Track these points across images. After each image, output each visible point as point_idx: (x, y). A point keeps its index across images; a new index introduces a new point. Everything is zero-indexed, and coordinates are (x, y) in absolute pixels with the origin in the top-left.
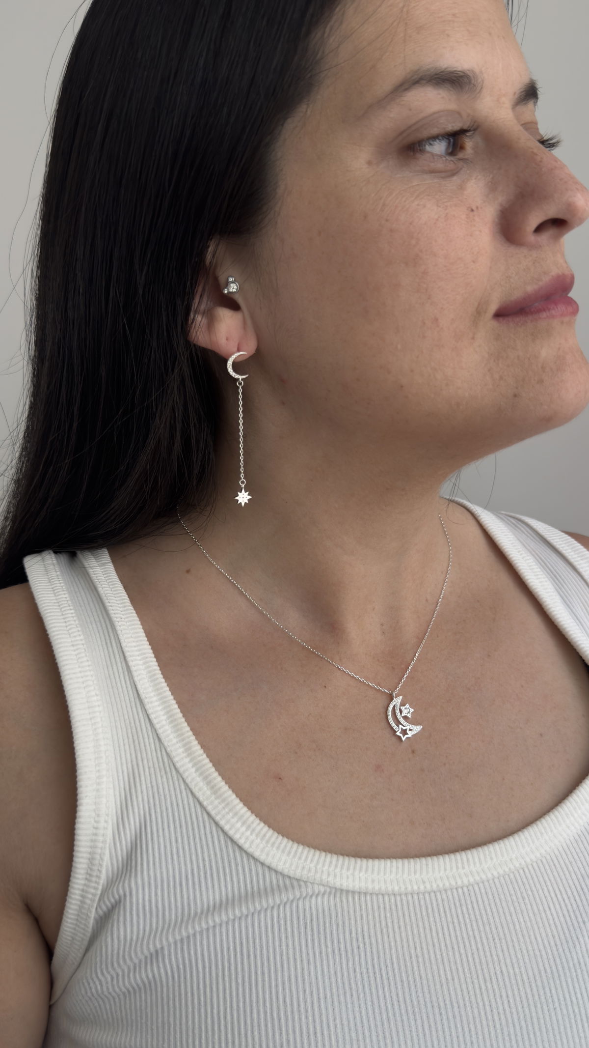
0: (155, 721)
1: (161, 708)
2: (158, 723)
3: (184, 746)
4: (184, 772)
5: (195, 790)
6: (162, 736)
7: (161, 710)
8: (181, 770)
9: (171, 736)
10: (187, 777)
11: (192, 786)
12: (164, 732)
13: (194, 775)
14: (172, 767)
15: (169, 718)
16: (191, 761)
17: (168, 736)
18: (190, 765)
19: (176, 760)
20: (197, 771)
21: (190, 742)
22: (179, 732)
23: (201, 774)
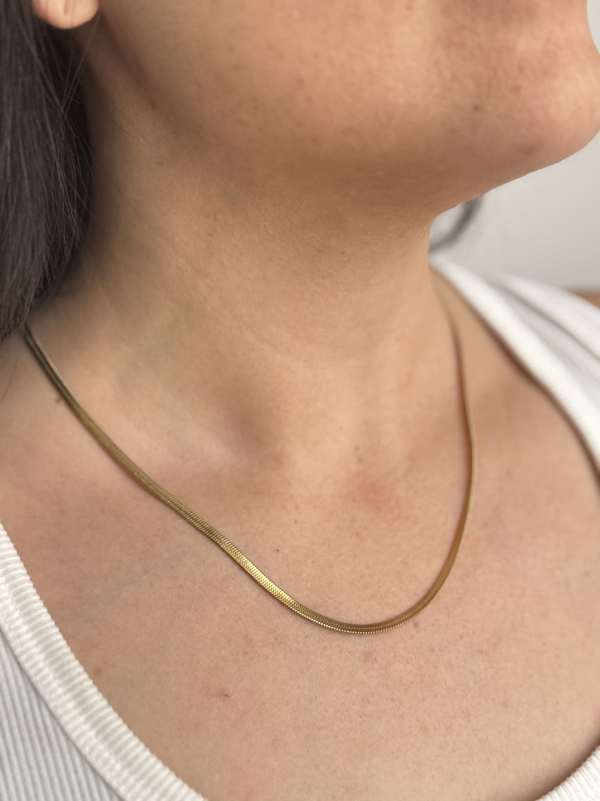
0: (27, 666)
1: (35, 641)
2: (31, 667)
3: (75, 697)
4: (79, 737)
5: (98, 765)
6: (40, 686)
7: (36, 645)
8: (74, 736)
9: (55, 684)
10: (84, 746)
11: (92, 758)
12: (42, 679)
13: (95, 741)
14: (59, 732)
15: (48, 656)
16: (88, 719)
17: (49, 684)
18: (87, 726)
19: (64, 720)
20: (98, 733)
21: (84, 691)
22: (66, 678)
23: (105, 738)
